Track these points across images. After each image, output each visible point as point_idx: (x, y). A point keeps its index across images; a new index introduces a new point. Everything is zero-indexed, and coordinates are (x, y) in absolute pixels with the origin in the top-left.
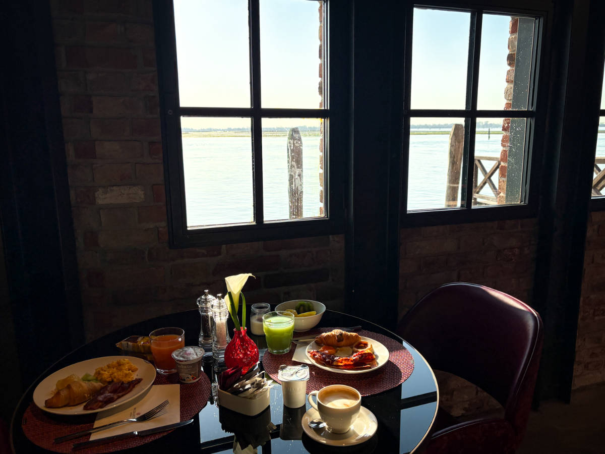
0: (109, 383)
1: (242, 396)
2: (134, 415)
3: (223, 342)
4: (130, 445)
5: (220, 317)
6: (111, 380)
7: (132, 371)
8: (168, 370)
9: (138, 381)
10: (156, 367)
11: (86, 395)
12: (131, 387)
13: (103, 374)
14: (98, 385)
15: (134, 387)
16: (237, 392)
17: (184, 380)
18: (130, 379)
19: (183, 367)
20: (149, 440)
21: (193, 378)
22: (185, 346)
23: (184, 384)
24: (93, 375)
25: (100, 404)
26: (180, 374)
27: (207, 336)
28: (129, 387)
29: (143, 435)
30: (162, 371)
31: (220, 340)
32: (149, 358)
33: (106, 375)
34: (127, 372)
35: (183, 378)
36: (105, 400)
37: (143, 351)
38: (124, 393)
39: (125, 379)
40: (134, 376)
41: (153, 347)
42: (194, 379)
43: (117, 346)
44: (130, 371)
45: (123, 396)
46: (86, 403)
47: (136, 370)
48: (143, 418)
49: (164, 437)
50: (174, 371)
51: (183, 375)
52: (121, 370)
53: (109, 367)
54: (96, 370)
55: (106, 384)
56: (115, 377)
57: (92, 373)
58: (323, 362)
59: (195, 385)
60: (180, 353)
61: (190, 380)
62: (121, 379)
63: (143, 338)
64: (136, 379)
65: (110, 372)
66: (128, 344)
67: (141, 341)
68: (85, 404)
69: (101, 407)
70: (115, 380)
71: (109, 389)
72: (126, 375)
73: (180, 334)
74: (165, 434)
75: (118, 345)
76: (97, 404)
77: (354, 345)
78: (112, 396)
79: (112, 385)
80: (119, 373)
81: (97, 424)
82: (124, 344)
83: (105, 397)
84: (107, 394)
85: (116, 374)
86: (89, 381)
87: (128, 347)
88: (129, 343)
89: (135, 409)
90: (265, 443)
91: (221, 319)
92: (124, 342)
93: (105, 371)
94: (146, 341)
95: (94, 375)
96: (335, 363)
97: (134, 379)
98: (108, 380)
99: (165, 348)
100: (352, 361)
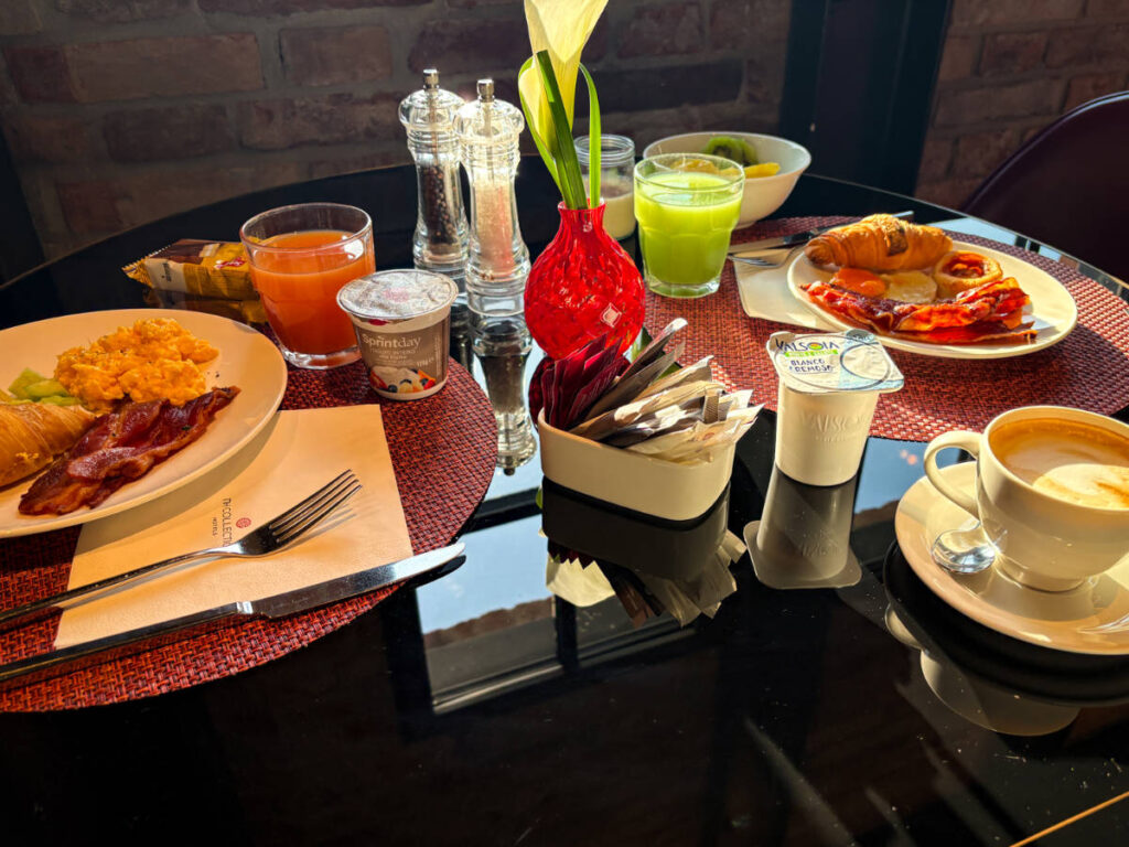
0: (117, 404)
1: (644, 451)
2: (227, 530)
3: (503, 257)
4: (230, 658)
5: (490, 164)
6: (121, 396)
7: (197, 362)
8: (327, 354)
9: (225, 397)
10: (281, 345)
11: (25, 455)
12: (201, 419)
13: (84, 374)
14: (70, 414)
15: (210, 417)
16: (622, 438)
17: (394, 389)
18: (194, 393)
19: (384, 344)
20: (301, 636)
21: (423, 381)
22: (379, 268)
23: (395, 401)
24: (51, 375)
25: (84, 491)
26: (378, 370)
27: (441, 238)
28: (192, 420)
29: (275, 614)
30: (304, 360)
31: (495, 251)
32: (250, 313)
33: (97, 378)
34: (179, 365)
35: (388, 384)
36: (102, 475)
37: (225, 292)
38: (174, 444)
39: (175, 391)
40: (210, 380)
41: (262, 272)
42: (428, 384)
43: (131, 275)
44: (189, 362)
45: (172, 453)
46: (30, 484)
47: (213, 355)
48: (266, 541)
49: (360, 618)
50: (346, 357)
51: (389, 370)
52: (153, 358)
53: (106, 346)
54: (59, 357)
55: (105, 410)
56: (134, 385)
57: (47, 369)
58: (869, 321)
59: (434, 406)
60: (366, 294)
61: (416, 390)
62: (156, 389)
63: (221, 245)
64: (215, 389)
65: (113, 364)
66: (166, 265)
67: (214, 257)
68: (25, 489)
69: (91, 502)
70: (137, 395)
71: (113, 427)
72: (176, 375)
73: (353, 227)
74: (366, 607)
75: (132, 271)
76: (71, 489)
77: (940, 265)
78: (129, 459)
79: (124, 414)
80: (148, 368)
81: (82, 570)
82: (151, 267)
83: (101, 464)
84: (109, 449)
85: (135, 374)
86: (36, 399)
87: (169, 279)
88: (172, 264)
89: (227, 502)
90: (719, 604)
91: (493, 177)
92: (151, 261)
93: (93, 362)
94: (232, 255)
95: (56, 379)
96: (905, 324)
97: (208, 390)
98: (109, 395)
99: (307, 276)
100: (965, 315)
